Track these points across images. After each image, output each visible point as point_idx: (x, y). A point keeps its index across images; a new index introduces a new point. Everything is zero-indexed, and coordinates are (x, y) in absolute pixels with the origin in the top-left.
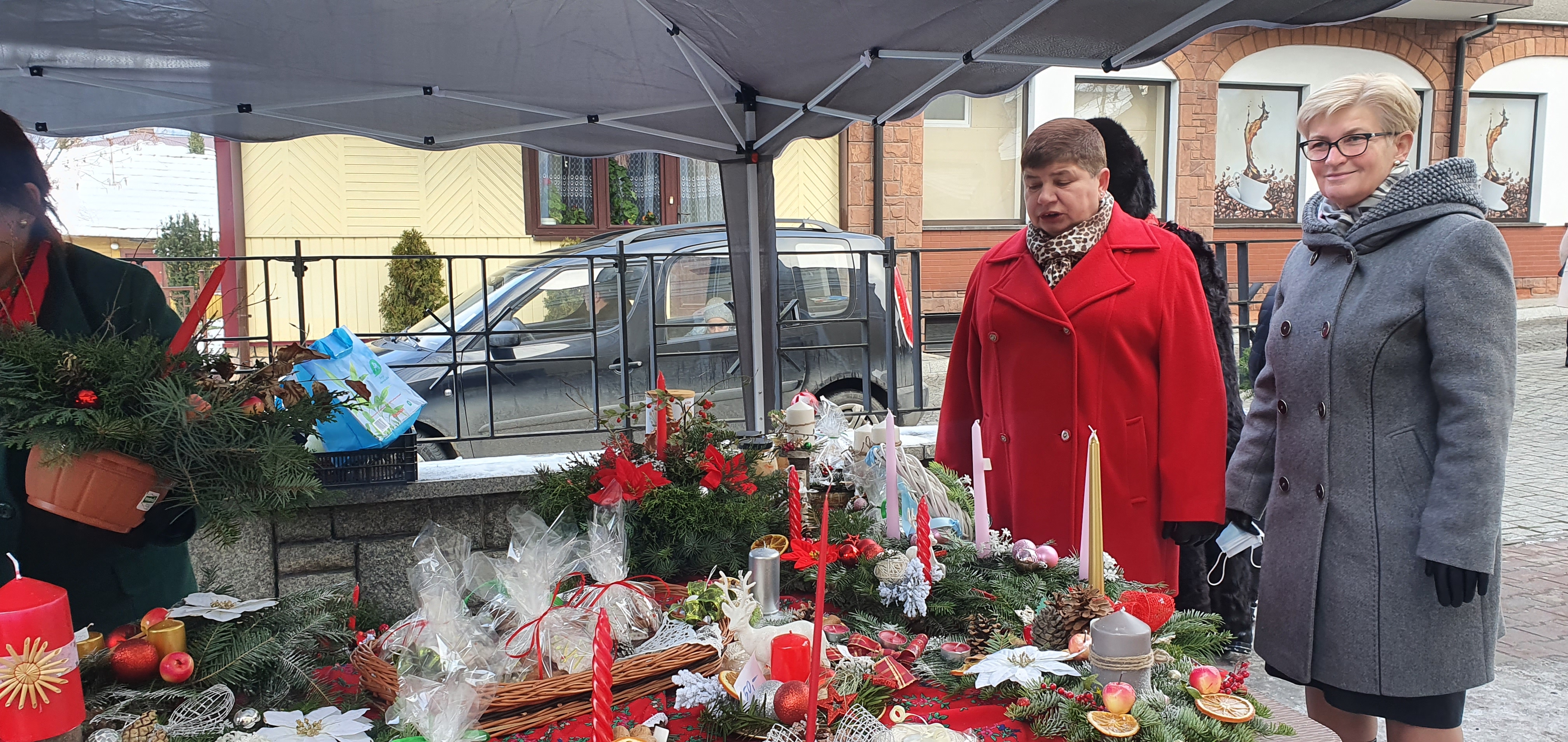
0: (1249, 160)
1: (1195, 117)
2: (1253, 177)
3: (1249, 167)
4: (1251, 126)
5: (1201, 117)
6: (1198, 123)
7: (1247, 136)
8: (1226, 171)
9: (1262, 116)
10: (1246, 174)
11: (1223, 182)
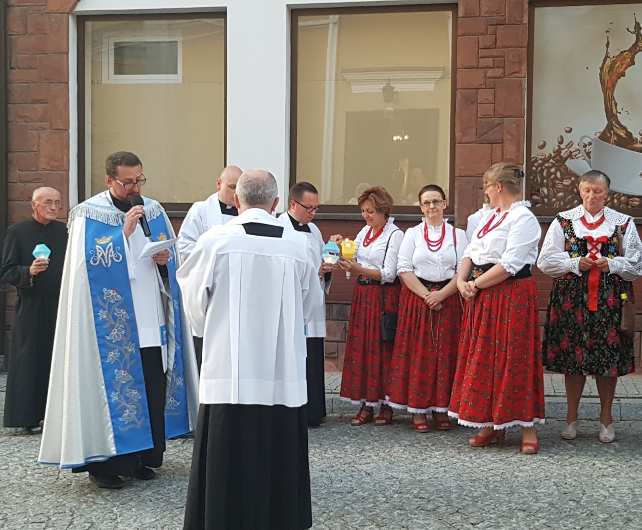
0: (611, 115)
1: (482, 52)
2: (617, 143)
3: (609, 127)
4: (614, 63)
5: (494, 52)
6: (489, 62)
7: (606, 78)
8: (565, 135)
9: (635, 45)
10: (604, 137)
11: (559, 151)
